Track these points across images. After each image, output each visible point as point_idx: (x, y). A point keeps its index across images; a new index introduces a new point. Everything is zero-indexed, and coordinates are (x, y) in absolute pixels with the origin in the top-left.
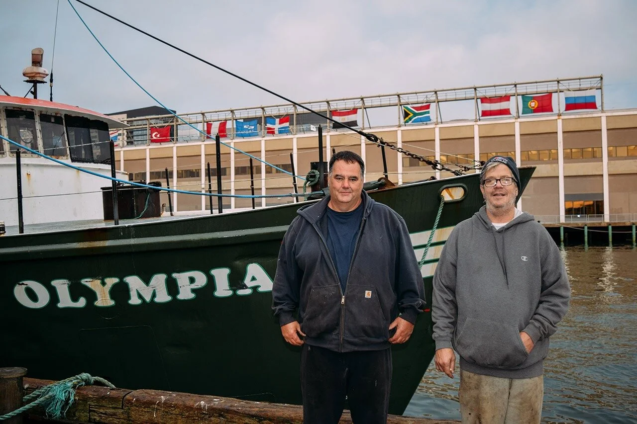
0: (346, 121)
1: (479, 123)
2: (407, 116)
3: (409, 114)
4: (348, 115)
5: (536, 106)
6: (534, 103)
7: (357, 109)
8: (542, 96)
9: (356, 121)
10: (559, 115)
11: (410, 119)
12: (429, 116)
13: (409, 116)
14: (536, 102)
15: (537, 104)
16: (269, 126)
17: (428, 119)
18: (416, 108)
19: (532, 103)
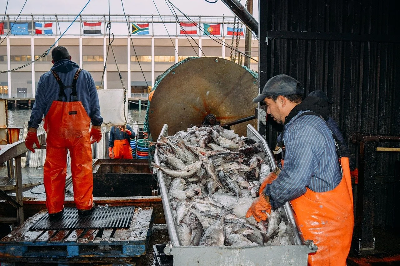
0: (94, 30)
1: (178, 38)
2: (134, 30)
3: (136, 29)
4: (95, 26)
5: (212, 31)
6: (211, 29)
7: (101, 22)
8: (215, 25)
9: (100, 30)
10: (224, 37)
11: (136, 32)
12: (148, 31)
13: (136, 30)
14: (212, 28)
15: (212, 30)
16: (37, 28)
17: (148, 33)
18: (140, 26)
19: (210, 29)
